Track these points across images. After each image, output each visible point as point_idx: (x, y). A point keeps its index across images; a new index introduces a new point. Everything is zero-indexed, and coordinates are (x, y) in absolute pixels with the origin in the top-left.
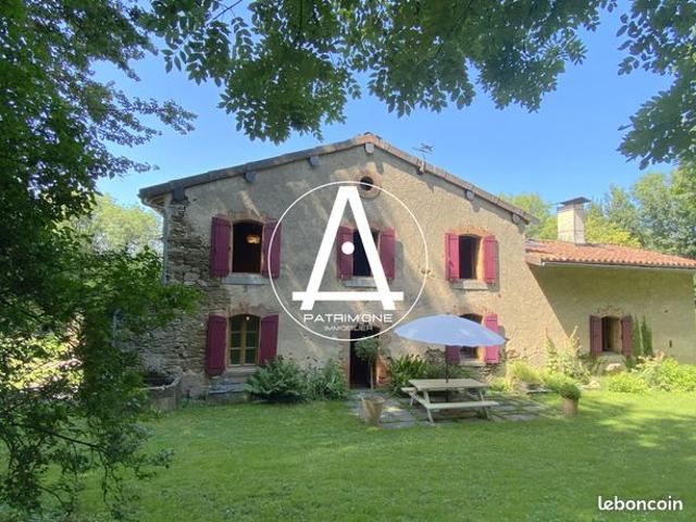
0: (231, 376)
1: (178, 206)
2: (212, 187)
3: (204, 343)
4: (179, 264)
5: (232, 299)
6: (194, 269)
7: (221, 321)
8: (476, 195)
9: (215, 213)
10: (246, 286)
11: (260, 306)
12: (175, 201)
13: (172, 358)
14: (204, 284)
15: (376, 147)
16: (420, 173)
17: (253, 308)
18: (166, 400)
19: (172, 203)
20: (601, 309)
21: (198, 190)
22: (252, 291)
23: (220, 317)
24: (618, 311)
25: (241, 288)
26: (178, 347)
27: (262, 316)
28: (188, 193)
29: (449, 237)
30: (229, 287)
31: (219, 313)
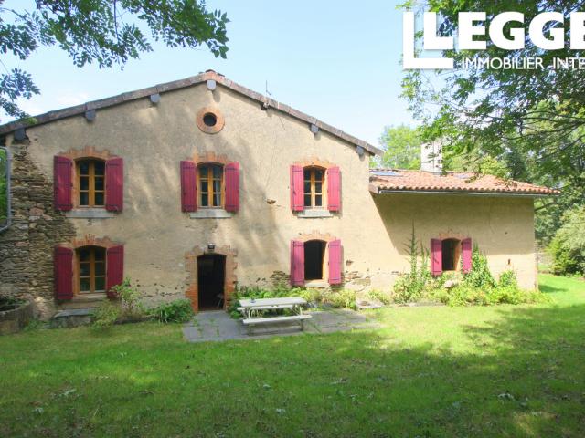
0: (80, 301)
1: (19, 146)
2: (52, 127)
3: (52, 273)
4: (23, 201)
5: (78, 231)
6: (39, 205)
7: (67, 252)
8: (320, 129)
9: (56, 152)
10: (90, 219)
11: (106, 238)
12: (16, 141)
13: (22, 286)
14: (49, 218)
15: (217, 83)
16: (264, 109)
17: (98, 240)
18: (8, 323)
19: (13, 143)
20: (443, 233)
21: (39, 131)
22: (97, 224)
23: (65, 249)
24: (459, 233)
25: (86, 222)
26: (27, 277)
27: (108, 248)
28: (30, 133)
29: (294, 169)
30: (74, 221)
31: (65, 245)
